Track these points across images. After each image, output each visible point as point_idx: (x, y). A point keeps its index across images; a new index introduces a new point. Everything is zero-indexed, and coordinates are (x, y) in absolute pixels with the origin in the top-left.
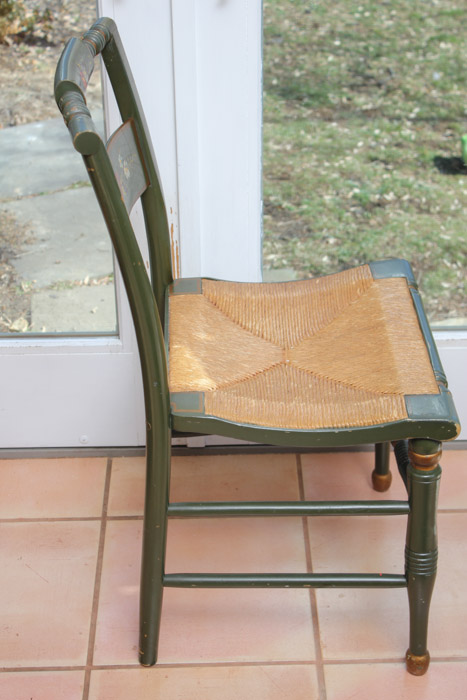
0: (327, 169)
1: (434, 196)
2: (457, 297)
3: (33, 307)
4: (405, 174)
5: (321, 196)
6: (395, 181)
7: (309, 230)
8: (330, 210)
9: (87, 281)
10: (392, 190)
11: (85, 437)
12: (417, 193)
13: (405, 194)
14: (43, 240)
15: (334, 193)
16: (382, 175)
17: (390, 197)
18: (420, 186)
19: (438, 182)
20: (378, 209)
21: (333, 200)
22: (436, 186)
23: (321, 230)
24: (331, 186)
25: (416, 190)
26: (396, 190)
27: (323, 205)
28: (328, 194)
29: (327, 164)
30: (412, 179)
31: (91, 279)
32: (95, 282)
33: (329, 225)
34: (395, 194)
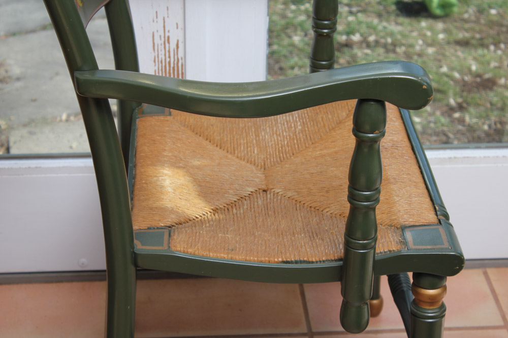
0: (293, 12)
1: (399, 37)
2: (430, 131)
3: (11, 144)
4: (369, 16)
5: (290, 37)
6: (360, 23)
7: (281, 69)
8: (300, 50)
9: (64, 117)
10: (358, 31)
11: (83, 260)
12: (382, 34)
13: (370, 35)
14: (18, 79)
15: (303, 34)
16: (346, 18)
17: (356, 38)
18: (385, 28)
19: (401, 24)
20: (346, 49)
21: (302, 40)
22: (399, 28)
23: (292, 68)
24: (299, 29)
25: (381, 31)
26: (362, 31)
27: (293, 45)
28: (296, 35)
29: (293, 7)
30: (376, 21)
31: (69, 116)
32: (72, 118)
33: (300, 63)
34: (362, 35)
